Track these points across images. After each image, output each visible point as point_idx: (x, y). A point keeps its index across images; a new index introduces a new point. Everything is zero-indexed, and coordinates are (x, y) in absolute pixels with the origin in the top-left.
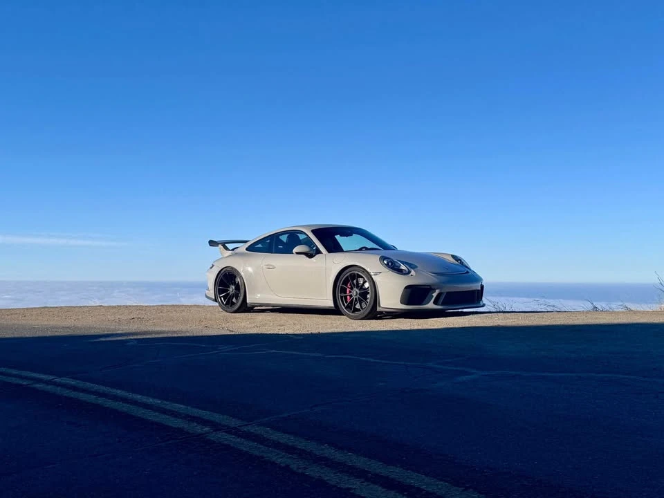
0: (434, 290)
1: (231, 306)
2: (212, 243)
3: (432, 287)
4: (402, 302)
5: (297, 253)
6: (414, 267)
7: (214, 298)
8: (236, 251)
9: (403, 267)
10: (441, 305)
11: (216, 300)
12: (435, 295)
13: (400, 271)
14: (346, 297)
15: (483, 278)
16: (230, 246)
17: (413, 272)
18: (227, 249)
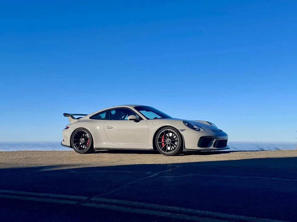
0: (213, 139)
1: (82, 150)
2: (65, 115)
3: (213, 138)
4: (199, 145)
5: (130, 119)
6: (201, 127)
7: (70, 145)
8: (80, 119)
9: (195, 127)
10: (216, 147)
11: (71, 147)
12: (214, 142)
13: (195, 129)
14: (161, 144)
15: (227, 133)
16: (76, 117)
17: (201, 130)
18: (73, 118)
